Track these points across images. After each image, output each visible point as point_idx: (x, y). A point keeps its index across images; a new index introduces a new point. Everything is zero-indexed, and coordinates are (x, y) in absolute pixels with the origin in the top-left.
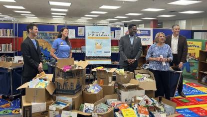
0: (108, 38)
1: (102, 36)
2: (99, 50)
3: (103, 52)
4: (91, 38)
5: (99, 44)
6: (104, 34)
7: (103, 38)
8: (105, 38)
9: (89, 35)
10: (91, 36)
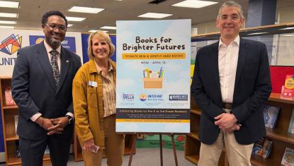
0: (181, 56)
1: (165, 51)
2: (156, 91)
3: (166, 97)
4: (132, 56)
5: (154, 75)
6: (169, 44)
7: (167, 56)
8: (174, 56)
9: (125, 47)
10: (131, 52)
